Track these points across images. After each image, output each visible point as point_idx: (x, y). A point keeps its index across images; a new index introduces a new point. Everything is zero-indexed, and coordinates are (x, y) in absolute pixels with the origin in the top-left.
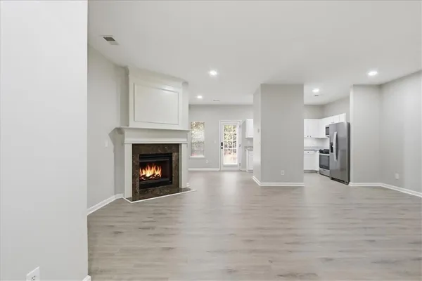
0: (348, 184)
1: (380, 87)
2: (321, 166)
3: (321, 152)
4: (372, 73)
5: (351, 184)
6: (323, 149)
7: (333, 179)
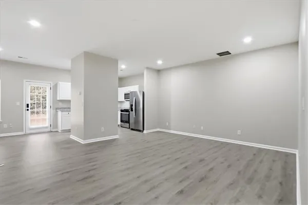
0: (143, 131)
1: (159, 71)
2: (122, 121)
3: (122, 111)
4: (160, 62)
5: (145, 132)
6: (123, 109)
7: (132, 129)
